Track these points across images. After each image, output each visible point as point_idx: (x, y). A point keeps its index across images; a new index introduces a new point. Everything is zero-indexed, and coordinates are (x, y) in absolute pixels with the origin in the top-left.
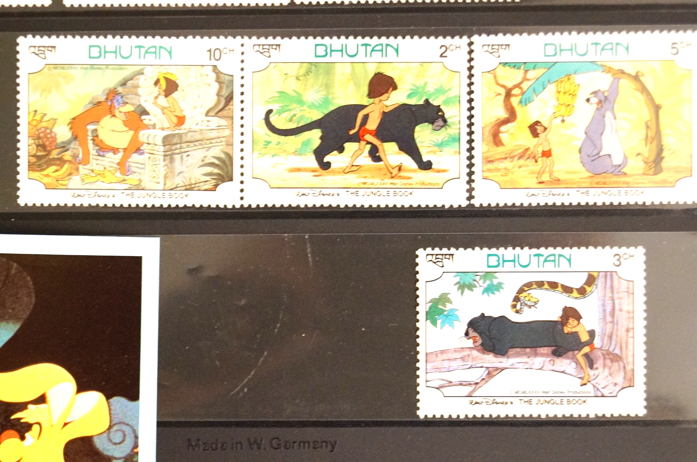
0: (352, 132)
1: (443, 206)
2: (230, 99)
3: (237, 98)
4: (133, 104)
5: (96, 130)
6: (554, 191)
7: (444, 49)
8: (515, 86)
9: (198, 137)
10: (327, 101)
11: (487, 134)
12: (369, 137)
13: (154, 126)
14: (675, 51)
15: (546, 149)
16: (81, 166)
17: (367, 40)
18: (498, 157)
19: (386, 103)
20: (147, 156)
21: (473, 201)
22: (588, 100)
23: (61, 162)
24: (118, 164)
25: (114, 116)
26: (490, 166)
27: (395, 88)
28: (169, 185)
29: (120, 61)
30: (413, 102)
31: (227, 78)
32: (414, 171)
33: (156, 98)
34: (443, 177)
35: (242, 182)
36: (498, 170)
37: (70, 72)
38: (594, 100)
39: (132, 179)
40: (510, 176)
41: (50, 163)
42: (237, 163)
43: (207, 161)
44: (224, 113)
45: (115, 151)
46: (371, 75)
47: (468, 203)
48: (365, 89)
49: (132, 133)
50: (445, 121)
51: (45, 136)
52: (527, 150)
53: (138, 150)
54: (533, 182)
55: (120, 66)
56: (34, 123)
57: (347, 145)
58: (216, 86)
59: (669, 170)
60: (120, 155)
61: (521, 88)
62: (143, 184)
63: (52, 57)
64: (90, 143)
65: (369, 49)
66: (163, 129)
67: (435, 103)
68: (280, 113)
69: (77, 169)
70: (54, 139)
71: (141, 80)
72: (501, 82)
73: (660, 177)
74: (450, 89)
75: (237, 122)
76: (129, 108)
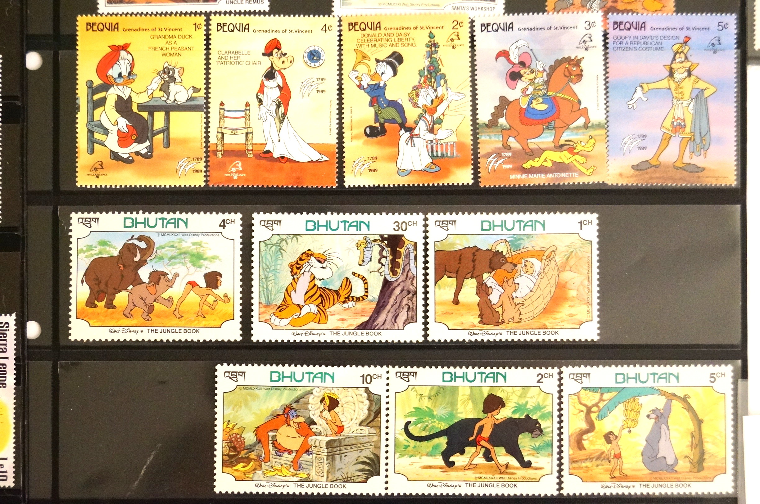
0: (471, 439)
1: (540, 495)
2: (378, 413)
3: (383, 412)
4: (304, 417)
5: (275, 436)
6: (624, 484)
7: (540, 376)
8: (594, 405)
9: (354, 442)
10: (452, 415)
11: (572, 440)
12: (483, 443)
13: (320, 433)
14: (713, 380)
15: (617, 452)
16: (263, 463)
17: (482, 369)
18: (581, 458)
19: (496, 417)
20: (314, 455)
21: (562, 492)
22: (648, 416)
23: (248, 460)
24: (292, 462)
25: (289, 425)
26: (575, 465)
27: (503, 405)
28: (330, 478)
29: (294, 384)
30: (517, 416)
31: (376, 397)
32: (517, 468)
33: (322, 412)
34: (539, 473)
35: (387, 476)
36: (581, 468)
37: (257, 392)
38: (653, 416)
39: (303, 475)
40: (590, 473)
41: (239, 461)
42: (383, 461)
43: (360, 460)
44: (373, 423)
45: (290, 452)
46: (486, 395)
47: (558, 492)
48: (481, 406)
49: (303, 438)
50: (541, 431)
51: (236, 440)
52: (603, 453)
53: (307, 452)
54: (607, 477)
55: (295, 388)
56: (228, 430)
57: (467, 449)
58: (367, 403)
59: (709, 468)
60: (294, 454)
61: (598, 407)
62: (310, 477)
63: (241, 381)
64: (271, 445)
65: (484, 376)
66: (327, 436)
67: (534, 417)
68: (416, 424)
69: (260, 466)
70: (243, 442)
71: (311, 399)
72: (583, 402)
73: (702, 474)
74: (545, 407)
75: (383, 431)
76: (301, 419)
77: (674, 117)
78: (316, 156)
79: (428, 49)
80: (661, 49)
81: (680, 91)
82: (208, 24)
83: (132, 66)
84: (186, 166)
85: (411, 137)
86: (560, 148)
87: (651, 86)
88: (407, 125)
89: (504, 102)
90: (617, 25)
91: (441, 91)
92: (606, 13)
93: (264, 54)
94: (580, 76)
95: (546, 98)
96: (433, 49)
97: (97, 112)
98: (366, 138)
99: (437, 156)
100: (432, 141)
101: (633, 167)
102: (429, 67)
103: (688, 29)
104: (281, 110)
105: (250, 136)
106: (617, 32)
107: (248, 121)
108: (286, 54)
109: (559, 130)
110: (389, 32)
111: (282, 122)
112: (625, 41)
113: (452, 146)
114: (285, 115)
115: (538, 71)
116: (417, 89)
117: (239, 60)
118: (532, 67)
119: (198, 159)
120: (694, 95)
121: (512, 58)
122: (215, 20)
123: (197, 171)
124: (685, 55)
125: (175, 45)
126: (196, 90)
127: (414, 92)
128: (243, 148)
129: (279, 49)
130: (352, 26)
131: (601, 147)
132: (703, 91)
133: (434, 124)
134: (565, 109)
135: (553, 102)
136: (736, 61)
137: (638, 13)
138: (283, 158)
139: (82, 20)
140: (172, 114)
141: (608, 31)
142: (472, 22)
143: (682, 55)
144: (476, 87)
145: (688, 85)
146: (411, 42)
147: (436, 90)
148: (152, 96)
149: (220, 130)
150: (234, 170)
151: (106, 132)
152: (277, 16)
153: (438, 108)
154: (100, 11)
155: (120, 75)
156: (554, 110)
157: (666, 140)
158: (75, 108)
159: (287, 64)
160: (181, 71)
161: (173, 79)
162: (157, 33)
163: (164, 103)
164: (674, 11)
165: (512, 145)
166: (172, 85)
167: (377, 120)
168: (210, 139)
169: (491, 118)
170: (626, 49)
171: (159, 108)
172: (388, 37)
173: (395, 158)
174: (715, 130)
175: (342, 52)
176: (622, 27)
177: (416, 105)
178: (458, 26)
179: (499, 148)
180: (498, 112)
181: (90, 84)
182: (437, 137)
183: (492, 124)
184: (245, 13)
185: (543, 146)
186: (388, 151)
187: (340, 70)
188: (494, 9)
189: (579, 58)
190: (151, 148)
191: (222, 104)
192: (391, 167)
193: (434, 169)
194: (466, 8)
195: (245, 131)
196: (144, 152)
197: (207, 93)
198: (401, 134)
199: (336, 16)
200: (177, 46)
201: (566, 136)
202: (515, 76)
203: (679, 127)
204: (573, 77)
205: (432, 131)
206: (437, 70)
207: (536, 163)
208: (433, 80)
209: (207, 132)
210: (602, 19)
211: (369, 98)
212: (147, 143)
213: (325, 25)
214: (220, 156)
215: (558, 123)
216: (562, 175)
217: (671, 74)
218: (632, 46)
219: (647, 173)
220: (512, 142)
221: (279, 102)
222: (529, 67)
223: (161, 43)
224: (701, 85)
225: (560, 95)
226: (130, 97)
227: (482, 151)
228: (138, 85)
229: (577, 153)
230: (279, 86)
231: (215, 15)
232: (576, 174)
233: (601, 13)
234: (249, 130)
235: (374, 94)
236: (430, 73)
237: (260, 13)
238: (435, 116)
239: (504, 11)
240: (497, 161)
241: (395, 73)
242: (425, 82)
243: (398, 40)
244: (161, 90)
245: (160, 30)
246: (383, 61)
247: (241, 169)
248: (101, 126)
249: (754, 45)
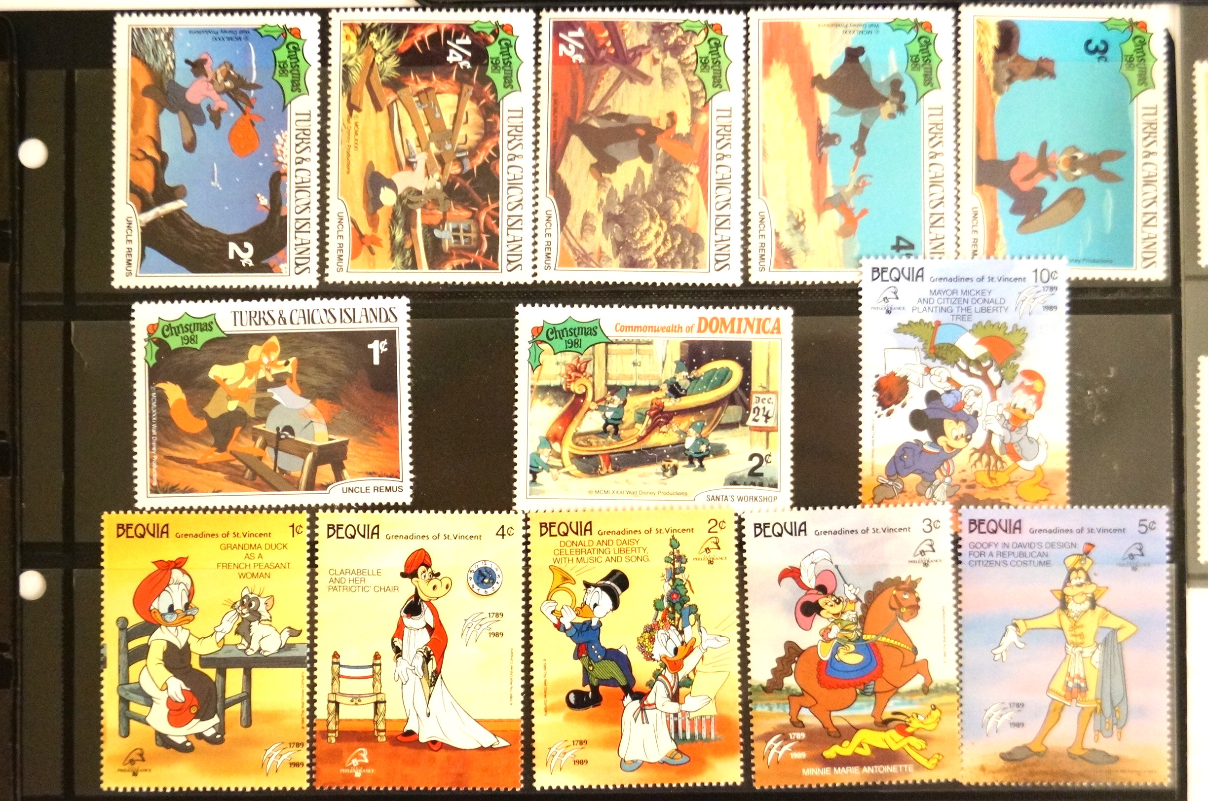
77: (1068, 675)
78: (488, 740)
79: (669, 566)
80: (1047, 563)
81: (1078, 631)
82: (313, 526)
83: (191, 594)
84: (276, 756)
85: (643, 708)
86: (884, 725)
87: (1032, 624)
88: (636, 688)
89: (793, 651)
90: (976, 524)
91: (690, 633)
92: (957, 506)
93: (403, 575)
94: (915, 608)
95: (861, 645)
96: (677, 565)
97: (135, 669)
98: (568, 710)
99: (685, 739)
100: (676, 715)
101: (1003, 756)
102: (670, 595)
103: (1091, 531)
104: (432, 665)
105: (381, 707)
106: (976, 537)
107: (377, 684)
108: (438, 574)
109: (881, 697)
110: (605, 537)
111: (432, 684)
112: (988, 551)
113: (709, 722)
114: (437, 673)
115: (848, 600)
116: (651, 630)
117: (363, 584)
118: (837, 594)
119: (298, 745)
120: (1100, 640)
121: (805, 579)
122: (324, 519)
123: (296, 765)
124: (1086, 573)
125: (260, 560)
126: (294, 633)
127: (647, 635)
128: (371, 727)
129: (428, 566)
130: (546, 527)
131: (950, 724)
132: (1115, 631)
133: (679, 687)
134: (891, 661)
135: (871, 650)
136: (1168, 582)
137: (1008, 505)
138: (434, 742)
139: (110, 520)
140: (256, 672)
141: (960, 535)
142: (740, 520)
143: (1081, 573)
144: (747, 626)
145: (1090, 623)
146: (641, 554)
147: (682, 633)
148: (223, 644)
149: (332, 698)
150: (355, 762)
151: (149, 701)
152: (424, 512)
153: (686, 661)
154: (138, 505)
155: (171, 609)
156: (874, 664)
157: (1056, 712)
158: (99, 663)
159: (441, 590)
160: (270, 603)
161: (256, 616)
162: (231, 540)
163: (243, 655)
164: (1069, 502)
165: (806, 721)
166: (255, 625)
167: (586, 680)
168: (316, 713)
169: (771, 677)
170: (990, 563)
171: (235, 663)
172: (605, 547)
173: (615, 743)
174: (1135, 696)
175: (530, 571)
176: (983, 528)
177: (649, 657)
178: (717, 528)
179: (785, 726)
180: (783, 667)
181: (122, 622)
182: (684, 707)
183: (774, 687)
184: (373, 508)
185: (855, 722)
186: (605, 730)
187: (527, 598)
188: (775, 498)
189: (913, 579)
190: (221, 728)
191: (336, 655)
192: (611, 757)
193: (680, 759)
194: (729, 499)
195: (374, 699)
196: (209, 733)
197: (312, 638)
198: (625, 703)
199: (520, 512)
200: (264, 561)
201: (893, 706)
202: (810, 609)
203: (1077, 691)
204: (904, 610)
205: (675, 698)
206: (684, 599)
207: (846, 749)
208: (677, 616)
209: (312, 701)
210: (951, 515)
211: (573, 646)
212: (216, 720)
213: (503, 527)
214: (334, 740)
215: (881, 685)
216: (887, 769)
217: (1064, 605)
218: (999, 559)
219: (1025, 765)
220: (806, 716)
221: (428, 653)
222: (833, 595)
223: (238, 556)
224: (1113, 622)
225: (884, 639)
226: (187, 645)
227: (758, 729)
228: (199, 626)
229: (912, 734)
230: (427, 626)
231: (324, 511)
232: (910, 768)
233: (949, 506)
234: (380, 698)
235: (582, 640)
236: (673, 605)
237: (396, 508)
238: (681, 674)
239: (791, 503)
240: (781, 747)
241: (616, 605)
242: (664, 619)
243: (620, 551)
244: (237, 633)
245: (236, 535)
246: (595, 586)
247: (366, 761)
248: (140, 691)
249: (1198, 555)
